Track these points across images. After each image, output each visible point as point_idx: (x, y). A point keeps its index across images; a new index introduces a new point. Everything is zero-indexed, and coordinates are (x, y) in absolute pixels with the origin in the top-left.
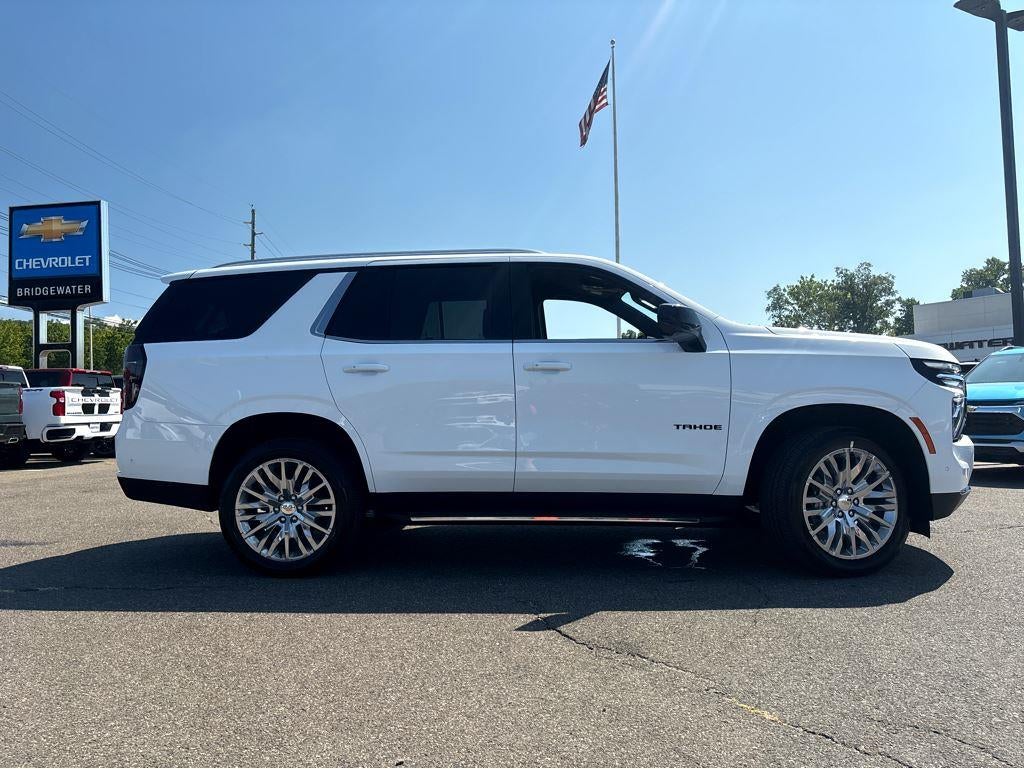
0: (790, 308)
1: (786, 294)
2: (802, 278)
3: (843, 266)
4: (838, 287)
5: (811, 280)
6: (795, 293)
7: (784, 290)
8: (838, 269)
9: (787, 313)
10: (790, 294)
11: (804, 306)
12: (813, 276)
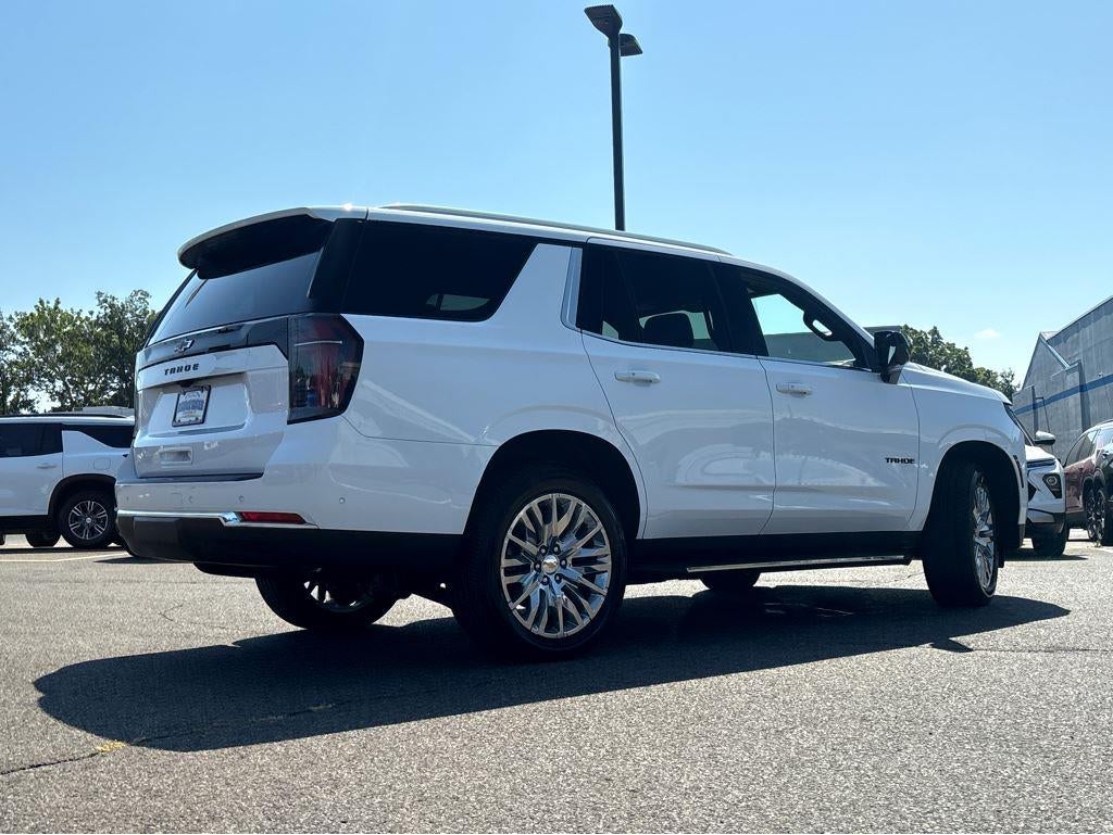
0: (19, 349)
1: (11, 325)
2: (41, 302)
3: (108, 292)
4: (97, 323)
5: (56, 308)
6: (28, 326)
7: (11, 319)
8: (100, 294)
9: (12, 357)
10: (21, 326)
11: (43, 348)
12: (58, 302)
